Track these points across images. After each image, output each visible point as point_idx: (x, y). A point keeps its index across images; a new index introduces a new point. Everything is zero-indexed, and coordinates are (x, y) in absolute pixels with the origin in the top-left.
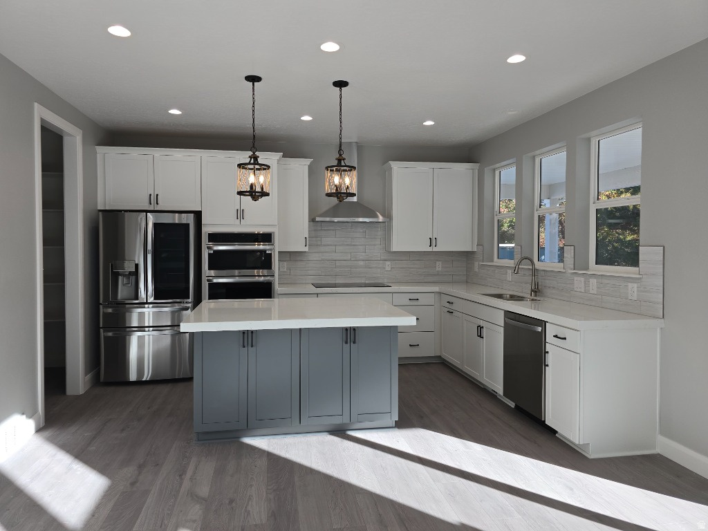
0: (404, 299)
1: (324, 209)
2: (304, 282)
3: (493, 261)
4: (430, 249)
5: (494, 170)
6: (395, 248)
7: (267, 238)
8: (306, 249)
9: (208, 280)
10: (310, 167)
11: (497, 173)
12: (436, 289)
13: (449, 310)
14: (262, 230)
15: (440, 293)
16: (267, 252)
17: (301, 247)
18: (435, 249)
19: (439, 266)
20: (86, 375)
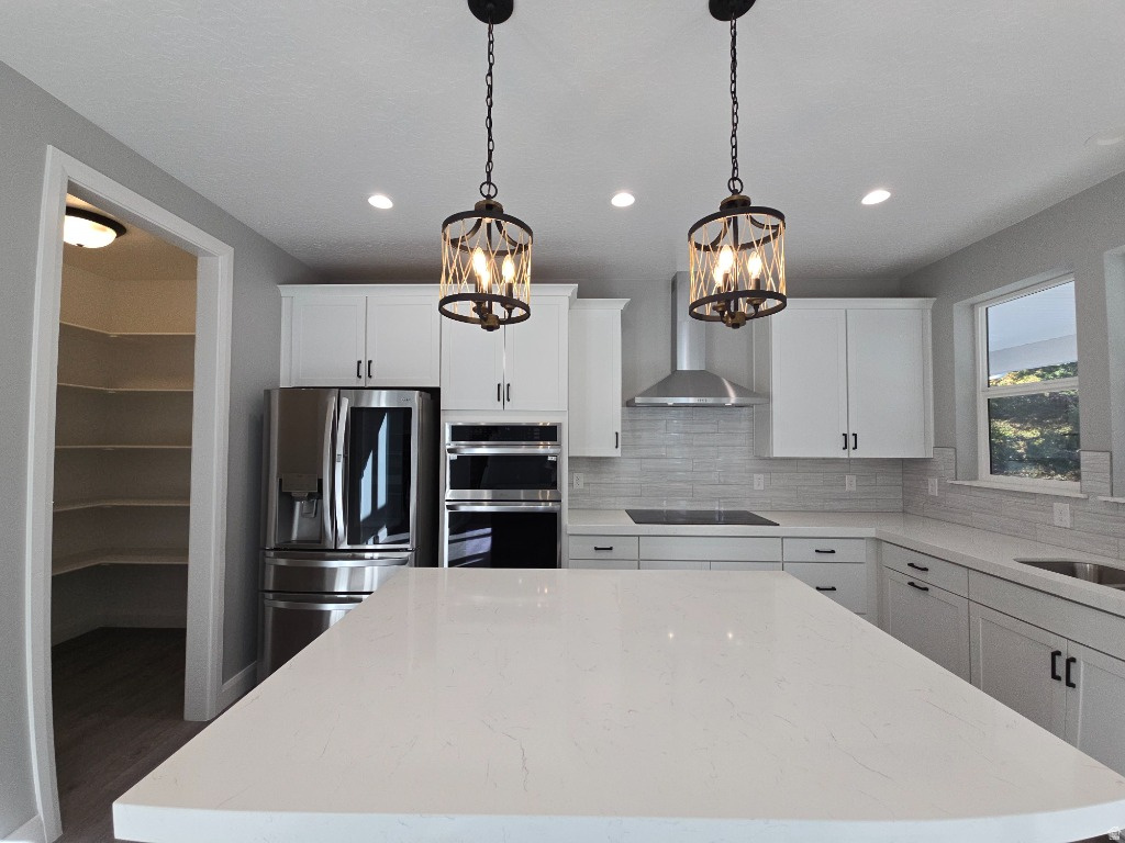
0: (806, 551)
1: (647, 385)
2: (612, 507)
3: (976, 478)
4: (843, 454)
5: (972, 307)
6: (777, 452)
7: (549, 433)
8: (617, 453)
9: (448, 507)
10: (623, 314)
11: (981, 311)
12: (870, 532)
13: (912, 580)
14: (541, 420)
15: (878, 541)
16: (550, 458)
17: (608, 450)
18: (854, 454)
19: (851, 483)
20: (225, 679)
